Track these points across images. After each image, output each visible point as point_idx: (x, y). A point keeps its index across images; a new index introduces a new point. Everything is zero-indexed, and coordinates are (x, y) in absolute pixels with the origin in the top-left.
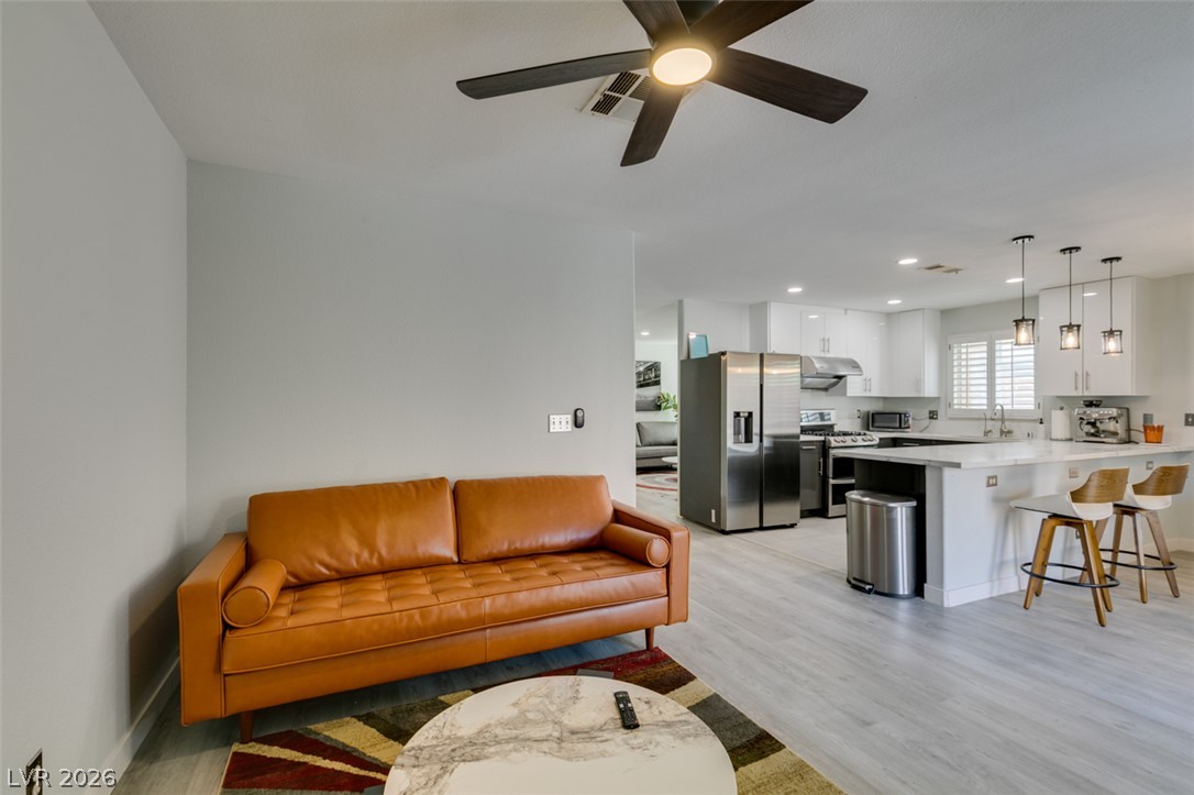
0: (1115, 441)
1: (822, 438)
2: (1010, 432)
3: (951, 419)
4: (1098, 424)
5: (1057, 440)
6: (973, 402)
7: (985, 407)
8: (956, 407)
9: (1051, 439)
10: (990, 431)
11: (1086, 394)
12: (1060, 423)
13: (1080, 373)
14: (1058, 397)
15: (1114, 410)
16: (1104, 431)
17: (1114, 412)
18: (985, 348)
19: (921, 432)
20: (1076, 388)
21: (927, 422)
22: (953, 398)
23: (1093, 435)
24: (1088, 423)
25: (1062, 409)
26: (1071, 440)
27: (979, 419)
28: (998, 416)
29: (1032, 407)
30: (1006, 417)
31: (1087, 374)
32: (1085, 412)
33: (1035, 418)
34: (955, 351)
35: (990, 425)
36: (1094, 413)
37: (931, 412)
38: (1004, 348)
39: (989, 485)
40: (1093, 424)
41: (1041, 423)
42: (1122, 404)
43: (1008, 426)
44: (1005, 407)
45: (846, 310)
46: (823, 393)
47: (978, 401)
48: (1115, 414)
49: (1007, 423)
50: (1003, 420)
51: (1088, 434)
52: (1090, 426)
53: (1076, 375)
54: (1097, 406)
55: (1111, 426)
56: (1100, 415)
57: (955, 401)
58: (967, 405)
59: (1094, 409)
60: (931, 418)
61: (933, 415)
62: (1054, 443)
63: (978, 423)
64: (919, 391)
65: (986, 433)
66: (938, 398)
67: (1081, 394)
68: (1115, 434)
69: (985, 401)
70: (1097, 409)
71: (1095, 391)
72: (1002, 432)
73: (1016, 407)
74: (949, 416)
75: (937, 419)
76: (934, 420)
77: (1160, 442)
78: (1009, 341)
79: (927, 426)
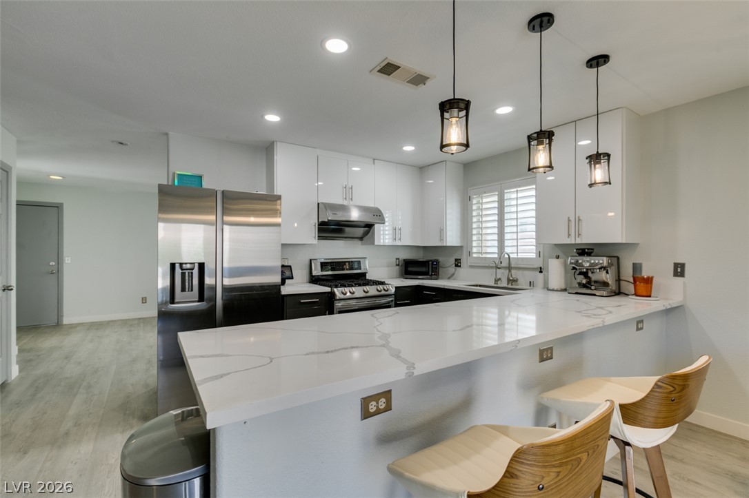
0: (605, 293)
1: (328, 289)
2: (515, 281)
3: (471, 267)
4: (590, 274)
5: (553, 290)
6: (489, 250)
7: (497, 256)
8: (475, 255)
9: (548, 289)
10: (500, 279)
11: (578, 241)
12: (556, 272)
13: (572, 219)
14: (556, 245)
15: (605, 259)
16: (595, 282)
17: (604, 261)
18: (496, 198)
19: (449, 278)
20: (569, 235)
21: (452, 269)
22: (472, 247)
23: (584, 286)
24: (581, 273)
25: (558, 257)
26: (565, 290)
27: (492, 267)
28: (505, 264)
29: (533, 256)
30: (512, 266)
31: (579, 220)
32: (577, 261)
33: (536, 266)
34: (475, 201)
35: (500, 273)
36: (586, 262)
37: (456, 260)
38: (511, 196)
39: (366, 415)
40: (585, 274)
41: (541, 272)
42: (611, 252)
43: (514, 274)
44: (511, 256)
45: (374, 160)
46: (359, 242)
47: (492, 251)
48: (605, 264)
49: (513, 272)
50: (509, 268)
51: (580, 284)
52: (582, 277)
53: (569, 220)
54: (589, 254)
55: (603, 276)
56: (591, 264)
57: (475, 250)
58: (482, 253)
59: (586, 258)
60: (457, 266)
61: (458, 263)
62: (551, 293)
63: (492, 270)
64: (442, 240)
65: (497, 280)
66: (461, 247)
67: (573, 242)
68: (605, 284)
69: (496, 250)
70: (588, 258)
71: (587, 238)
72: (509, 280)
73: (520, 255)
74: (469, 264)
75: (460, 266)
76: (458, 268)
77: (650, 296)
78: (516, 190)
79: (453, 274)
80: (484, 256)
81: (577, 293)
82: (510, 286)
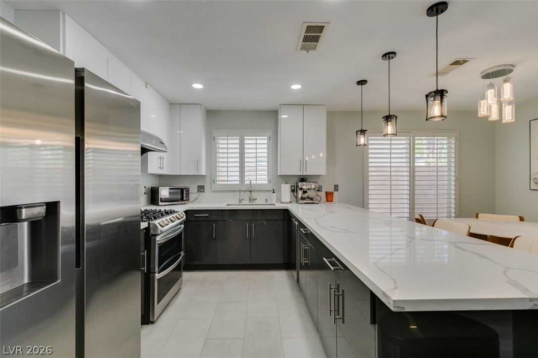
2: (255, 199)
3: (214, 191)
7: (238, 183)
8: (219, 182)
10: (243, 199)
13: (302, 161)
18: (238, 141)
20: (300, 170)
21: (196, 194)
22: (216, 176)
24: (304, 192)
25: (287, 183)
26: (291, 202)
27: (235, 191)
29: (266, 182)
30: (253, 189)
31: (306, 161)
33: (269, 189)
35: (243, 195)
36: (304, 186)
37: (199, 187)
38: (249, 141)
41: (274, 192)
43: (255, 195)
44: (252, 182)
47: (234, 178)
49: (253, 193)
50: (251, 191)
53: (300, 161)
54: (305, 181)
57: (219, 178)
58: (227, 181)
59: (303, 183)
60: (200, 191)
61: (201, 189)
63: (234, 193)
64: (198, 170)
65: (240, 201)
66: (206, 176)
69: (238, 178)
72: (250, 199)
73: (258, 182)
74: (213, 189)
75: (204, 191)
76: (201, 193)
77: (332, 201)
78: (255, 138)
79: (197, 198)
80: (229, 183)
81: (305, 203)
82: (251, 203)
